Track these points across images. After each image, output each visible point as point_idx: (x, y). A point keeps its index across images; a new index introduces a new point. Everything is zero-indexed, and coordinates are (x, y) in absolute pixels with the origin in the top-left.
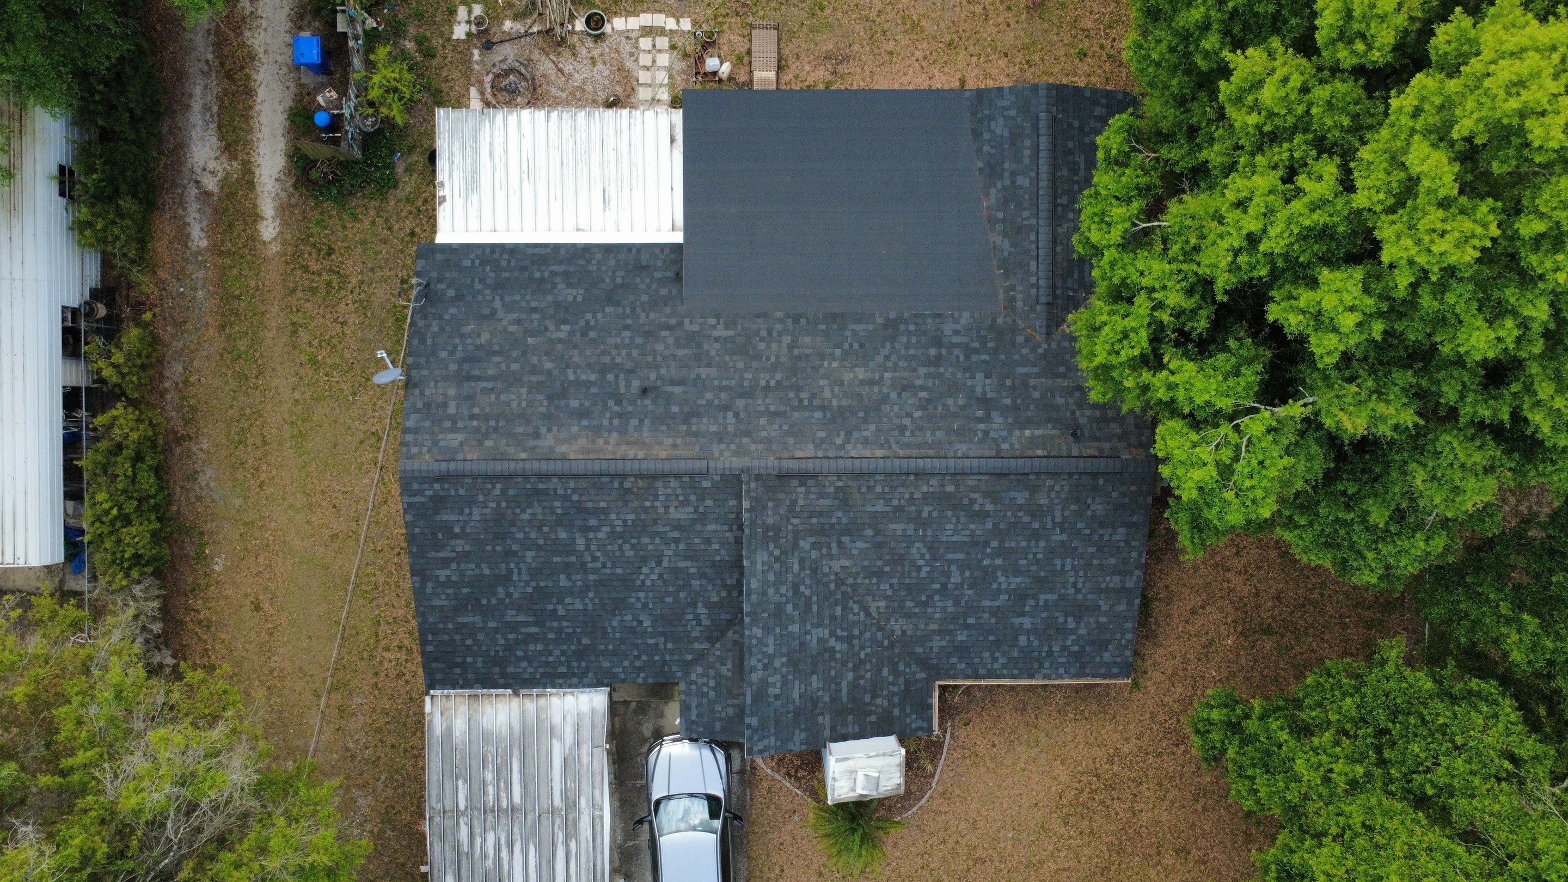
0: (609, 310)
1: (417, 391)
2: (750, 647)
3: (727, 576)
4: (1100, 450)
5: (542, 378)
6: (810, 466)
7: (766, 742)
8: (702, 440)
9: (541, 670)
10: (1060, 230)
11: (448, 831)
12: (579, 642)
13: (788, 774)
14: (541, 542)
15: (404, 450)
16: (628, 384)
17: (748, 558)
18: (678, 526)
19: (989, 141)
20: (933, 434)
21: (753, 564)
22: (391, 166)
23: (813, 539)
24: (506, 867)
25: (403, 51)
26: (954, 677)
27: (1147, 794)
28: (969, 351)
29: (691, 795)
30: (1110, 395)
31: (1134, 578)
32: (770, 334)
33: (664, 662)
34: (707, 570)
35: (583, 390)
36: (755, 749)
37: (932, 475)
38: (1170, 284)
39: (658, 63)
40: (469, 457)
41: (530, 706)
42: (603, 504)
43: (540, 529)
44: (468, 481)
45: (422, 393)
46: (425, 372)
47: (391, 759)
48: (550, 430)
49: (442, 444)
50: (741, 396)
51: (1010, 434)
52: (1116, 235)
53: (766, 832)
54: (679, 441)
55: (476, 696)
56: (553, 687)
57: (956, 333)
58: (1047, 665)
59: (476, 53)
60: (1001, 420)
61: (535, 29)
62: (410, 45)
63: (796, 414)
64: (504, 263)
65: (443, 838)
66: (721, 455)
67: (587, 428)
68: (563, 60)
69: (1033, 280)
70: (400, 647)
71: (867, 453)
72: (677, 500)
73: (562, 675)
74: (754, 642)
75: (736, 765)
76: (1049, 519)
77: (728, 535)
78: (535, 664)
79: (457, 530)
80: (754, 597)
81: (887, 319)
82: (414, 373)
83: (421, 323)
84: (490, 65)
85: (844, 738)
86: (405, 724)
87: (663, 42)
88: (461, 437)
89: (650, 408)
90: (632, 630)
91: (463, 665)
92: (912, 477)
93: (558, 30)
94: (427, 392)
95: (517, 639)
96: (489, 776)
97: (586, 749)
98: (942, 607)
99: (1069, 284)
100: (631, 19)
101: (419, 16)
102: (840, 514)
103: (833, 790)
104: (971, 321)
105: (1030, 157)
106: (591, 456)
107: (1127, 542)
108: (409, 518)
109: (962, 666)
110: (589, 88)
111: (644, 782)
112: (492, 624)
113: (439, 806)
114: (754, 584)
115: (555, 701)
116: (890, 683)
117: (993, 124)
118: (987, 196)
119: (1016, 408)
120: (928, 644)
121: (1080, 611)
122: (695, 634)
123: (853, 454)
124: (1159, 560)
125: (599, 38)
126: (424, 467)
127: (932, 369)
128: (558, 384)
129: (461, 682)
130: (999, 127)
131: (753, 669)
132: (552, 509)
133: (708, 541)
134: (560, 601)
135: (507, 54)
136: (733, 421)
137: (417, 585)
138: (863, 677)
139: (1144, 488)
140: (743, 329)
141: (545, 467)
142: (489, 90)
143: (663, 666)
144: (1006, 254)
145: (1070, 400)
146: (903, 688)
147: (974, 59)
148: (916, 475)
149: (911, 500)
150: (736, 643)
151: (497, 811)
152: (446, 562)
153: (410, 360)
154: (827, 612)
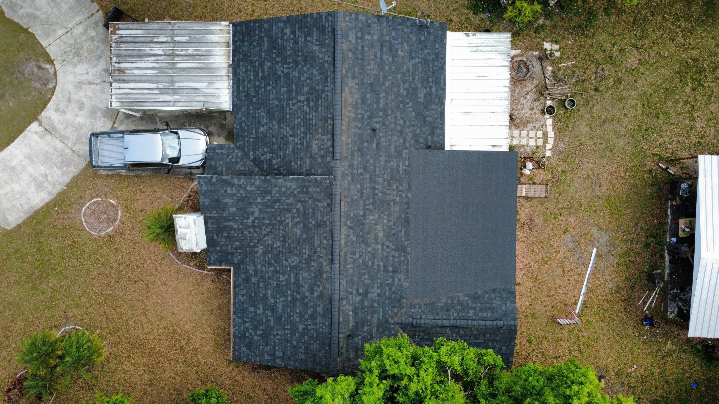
0: (413, 113)
1: (376, 20)
2: (249, 179)
3: (285, 168)
4: (342, 348)
5: (381, 81)
6: (337, 209)
7: (204, 185)
8: (350, 157)
9: (241, 78)
10: (447, 330)
11: (164, 32)
12: (254, 97)
13: (190, 196)
14: (302, 79)
15: (348, 14)
16: (377, 122)
17: (293, 179)
18: (309, 145)
19: (491, 297)
20: (351, 268)
21: (290, 181)
22: (484, 12)
23: (301, 209)
24: (146, 59)
25: (538, 18)
26: (234, 276)
27: (178, 367)
28: (390, 286)
29: (180, 149)
30: (368, 354)
31: (280, 363)
32: (401, 191)
33: (244, 137)
34: (287, 159)
35: (375, 101)
36: (201, 180)
37: (331, 268)
38: (420, 384)
39: (530, 140)
40: (344, 45)
41: (224, 72)
42: (320, 109)
43: (309, 78)
44: (332, 44)
45: (375, 23)
46: (385, 25)
47: (200, 6)
48: (356, 84)
49: (350, 32)
50: (371, 176)
51: (351, 305)
52: (445, 359)
53: (163, 185)
54: (350, 146)
55: (229, 47)
56: (233, 84)
57: (399, 280)
58: (240, 320)
59: (537, 53)
60: (357, 300)
61: (547, 81)
62: (541, 22)
63: (361, 202)
64: (436, 64)
65: (160, 29)
66: (343, 166)
67: (357, 102)
68: (533, 94)
69: (424, 317)
70: (253, 11)
71: (342, 237)
72: (322, 145)
73: (238, 88)
74: (253, 181)
75: (195, 171)
76: (309, 323)
77: (304, 169)
78: (244, 75)
79: (309, 38)
80: (274, 181)
81: (406, 247)
82: (385, 19)
83: (408, 23)
84: (531, 59)
85: (206, 223)
86: (216, 12)
87: (540, 142)
88: (353, 41)
89: (366, 132)
90: (259, 122)
91: (243, 41)
92: (330, 258)
93: (547, 92)
94: (375, 25)
95: (256, 66)
96: (190, 52)
97: (203, 99)
98: (268, 271)
99: (421, 334)
100: (551, 127)
101: (555, 26)
102: (313, 222)
103: (180, 217)
104: (405, 287)
105: (483, 317)
106: (343, 104)
107: (297, 360)
108: (315, 15)
109: (240, 280)
110: (519, 107)
111: (187, 127)
112: (263, 54)
113: (176, 27)
114: (280, 181)
115: (226, 84)
116: (232, 245)
117: (499, 299)
118: (464, 296)
119: (363, 308)
120: (250, 264)
121: (266, 336)
122: (257, 152)
123: (342, 230)
124: (290, 374)
125: (543, 112)
126: (339, 23)
127: (382, 268)
128: (377, 89)
129: (236, 39)
130: (497, 302)
131: (239, 180)
132: (317, 85)
133: (301, 159)
134: (274, 88)
135: (536, 68)
136: (359, 172)
137: (282, 19)
138: (235, 232)
139: (323, 369)
140: (403, 178)
141: (338, 81)
142: (519, 59)
143: (242, 136)
144: (436, 304)
145: (366, 334)
146: (230, 251)
147: (529, 290)
148: (332, 260)
149: (320, 257)
150: (253, 172)
151: (173, 55)
152: (293, 33)
153: (391, 18)
154: (266, 216)
